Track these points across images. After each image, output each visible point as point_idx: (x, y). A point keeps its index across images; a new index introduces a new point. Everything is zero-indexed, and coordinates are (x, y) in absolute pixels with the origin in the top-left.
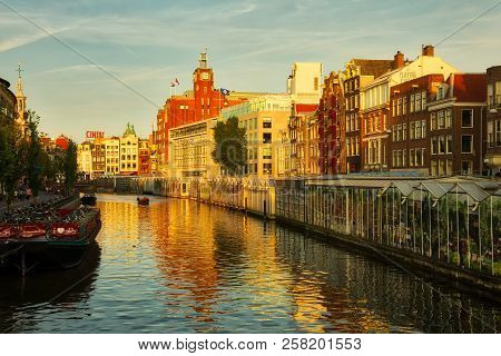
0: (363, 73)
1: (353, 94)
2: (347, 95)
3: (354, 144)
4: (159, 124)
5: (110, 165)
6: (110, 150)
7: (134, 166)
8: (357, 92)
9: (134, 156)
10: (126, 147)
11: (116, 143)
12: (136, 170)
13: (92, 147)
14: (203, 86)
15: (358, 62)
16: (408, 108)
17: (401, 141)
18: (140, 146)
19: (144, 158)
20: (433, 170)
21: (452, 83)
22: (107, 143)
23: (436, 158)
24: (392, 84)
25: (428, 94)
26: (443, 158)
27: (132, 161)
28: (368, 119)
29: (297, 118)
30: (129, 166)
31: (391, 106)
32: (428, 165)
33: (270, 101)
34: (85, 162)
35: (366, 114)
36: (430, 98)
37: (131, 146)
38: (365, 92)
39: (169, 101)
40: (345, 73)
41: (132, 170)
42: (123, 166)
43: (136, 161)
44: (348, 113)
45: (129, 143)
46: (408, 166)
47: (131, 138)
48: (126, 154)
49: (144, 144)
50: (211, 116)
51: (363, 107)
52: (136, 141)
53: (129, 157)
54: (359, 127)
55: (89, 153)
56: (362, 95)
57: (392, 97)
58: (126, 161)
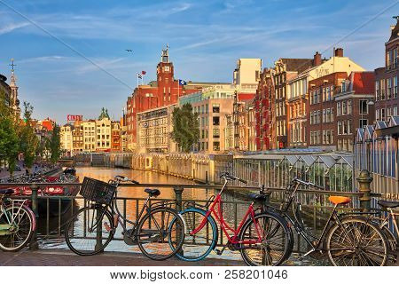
0: (288, 69)
1: (281, 87)
2: (277, 87)
3: (282, 126)
4: (128, 109)
5: (88, 143)
6: (88, 131)
7: (108, 144)
8: (284, 85)
9: (108, 136)
10: (101, 128)
11: (93, 124)
12: (109, 147)
13: (72, 128)
14: (165, 77)
15: (285, 61)
16: (321, 98)
17: (317, 124)
18: (112, 127)
19: (116, 137)
20: (339, 147)
21: (353, 80)
22: (85, 125)
23: (341, 138)
24: (309, 79)
25: (335, 88)
26: (346, 138)
27: (106, 140)
28: (292, 106)
29: (239, 105)
30: (103, 144)
31: (309, 96)
32: (335, 144)
33: (218, 90)
34: (67, 141)
35: (291, 102)
36: (337, 90)
37: (105, 128)
38: (290, 84)
39: (136, 90)
40: (275, 69)
41: (106, 147)
42: (99, 144)
43: (109, 140)
44: (278, 101)
45: (103, 125)
46: (321, 144)
47: (105, 121)
48: (101, 134)
49: (116, 125)
50: (171, 102)
51: (289, 97)
52: (109, 123)
53: (103, 136)
54: (286, 113)
55: (70, 133)
56: (288, 87)
57: (309, 89)
58: (101, 140)
